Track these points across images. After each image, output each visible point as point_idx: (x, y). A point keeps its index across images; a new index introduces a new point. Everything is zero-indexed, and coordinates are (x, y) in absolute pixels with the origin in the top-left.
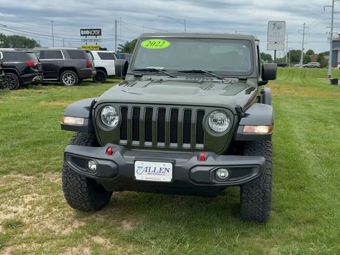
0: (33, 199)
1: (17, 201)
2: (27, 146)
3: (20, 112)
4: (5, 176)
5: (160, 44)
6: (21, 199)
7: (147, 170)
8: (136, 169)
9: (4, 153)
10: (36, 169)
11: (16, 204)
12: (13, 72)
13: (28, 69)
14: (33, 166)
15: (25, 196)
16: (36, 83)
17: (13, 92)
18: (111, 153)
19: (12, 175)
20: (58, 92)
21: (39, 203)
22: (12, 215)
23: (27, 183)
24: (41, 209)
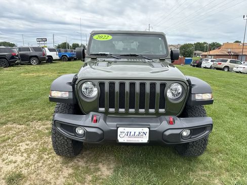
0: (27, 147)
1: (15, 150)
2: (17, 102)
3: (10, 80)
4: (4, 127)
5: (106, 37)
6: (18, 148)
7: (128, 134)
8: (119, 133)
9: (3, 109)
10: (25, 120)
11: (15, 152)
12: (5, 58)
13: (13, 57)
14: (23, 117)
15: (20, 144)
16: (17, 64)
17: (5, 69)
18: (96, 121)
19: (9, 125)
20: (30, 68)
21: (32, 151)
22: (13, 165)
23: (21, 132)
24: (34, 156)
